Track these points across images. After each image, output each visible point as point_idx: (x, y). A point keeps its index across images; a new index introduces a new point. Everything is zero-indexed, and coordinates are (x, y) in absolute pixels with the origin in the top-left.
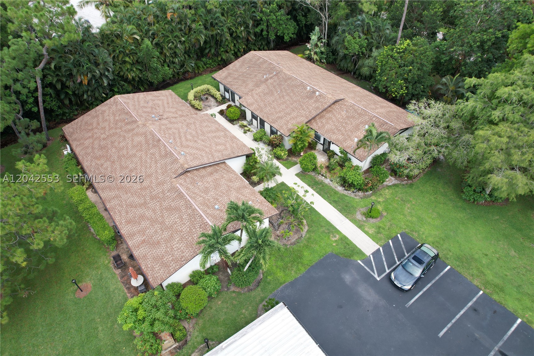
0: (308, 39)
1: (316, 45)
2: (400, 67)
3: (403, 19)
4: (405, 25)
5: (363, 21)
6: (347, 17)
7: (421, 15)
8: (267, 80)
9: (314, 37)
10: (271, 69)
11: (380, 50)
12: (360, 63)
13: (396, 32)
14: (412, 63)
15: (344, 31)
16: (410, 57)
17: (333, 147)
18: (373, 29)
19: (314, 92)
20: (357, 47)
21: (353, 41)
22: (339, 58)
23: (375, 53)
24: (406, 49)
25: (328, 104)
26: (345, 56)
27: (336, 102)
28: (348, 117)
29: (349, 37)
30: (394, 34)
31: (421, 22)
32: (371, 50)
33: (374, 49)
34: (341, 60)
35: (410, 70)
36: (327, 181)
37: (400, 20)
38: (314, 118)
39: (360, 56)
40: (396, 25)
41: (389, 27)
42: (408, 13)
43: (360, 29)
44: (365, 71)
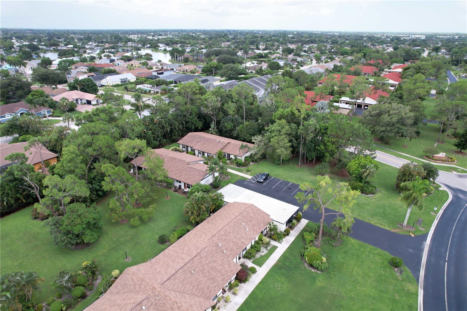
0: (210, 127)
1: (214, 129)
2: (247, 130)
3: (245, 115)
4: (245, 118)
5: (230, 118)
6: (223, 117)
7: (250, 114)
8: (200, 141)
9: (212, 126)
10: (200, 137)
11: (239, 127)
12: (232, 133)
13: (243, 120)
14: (251, 129)
15: (224, 122)
16: (249, 127)
17: (231, 156)
18: (235, 120)
19: (220, 141)
20: (230, 127)
21: (228, 125)
22: (223, 132)
23: (237, 128)
24: (248, 125)
25: (226, 144)
26: (226, 131)
27: (228, 143)
28: (234, 147)
29: (226, 124)
30: (242, 121)
31: (251, 116)
32: (235, 128)
33: (236, 127)
34: (224, 134)
35: (251, 131)
36: (232, 166)
37: (244, 116)
38: (222, 149)
39: (231, 130)
40: (242, 118)
41: (240, 119)
42: (246, 114)
43: (230, 121)
44: (235, 135)
